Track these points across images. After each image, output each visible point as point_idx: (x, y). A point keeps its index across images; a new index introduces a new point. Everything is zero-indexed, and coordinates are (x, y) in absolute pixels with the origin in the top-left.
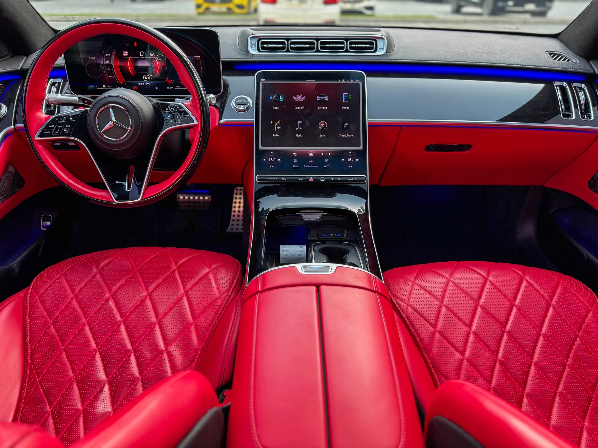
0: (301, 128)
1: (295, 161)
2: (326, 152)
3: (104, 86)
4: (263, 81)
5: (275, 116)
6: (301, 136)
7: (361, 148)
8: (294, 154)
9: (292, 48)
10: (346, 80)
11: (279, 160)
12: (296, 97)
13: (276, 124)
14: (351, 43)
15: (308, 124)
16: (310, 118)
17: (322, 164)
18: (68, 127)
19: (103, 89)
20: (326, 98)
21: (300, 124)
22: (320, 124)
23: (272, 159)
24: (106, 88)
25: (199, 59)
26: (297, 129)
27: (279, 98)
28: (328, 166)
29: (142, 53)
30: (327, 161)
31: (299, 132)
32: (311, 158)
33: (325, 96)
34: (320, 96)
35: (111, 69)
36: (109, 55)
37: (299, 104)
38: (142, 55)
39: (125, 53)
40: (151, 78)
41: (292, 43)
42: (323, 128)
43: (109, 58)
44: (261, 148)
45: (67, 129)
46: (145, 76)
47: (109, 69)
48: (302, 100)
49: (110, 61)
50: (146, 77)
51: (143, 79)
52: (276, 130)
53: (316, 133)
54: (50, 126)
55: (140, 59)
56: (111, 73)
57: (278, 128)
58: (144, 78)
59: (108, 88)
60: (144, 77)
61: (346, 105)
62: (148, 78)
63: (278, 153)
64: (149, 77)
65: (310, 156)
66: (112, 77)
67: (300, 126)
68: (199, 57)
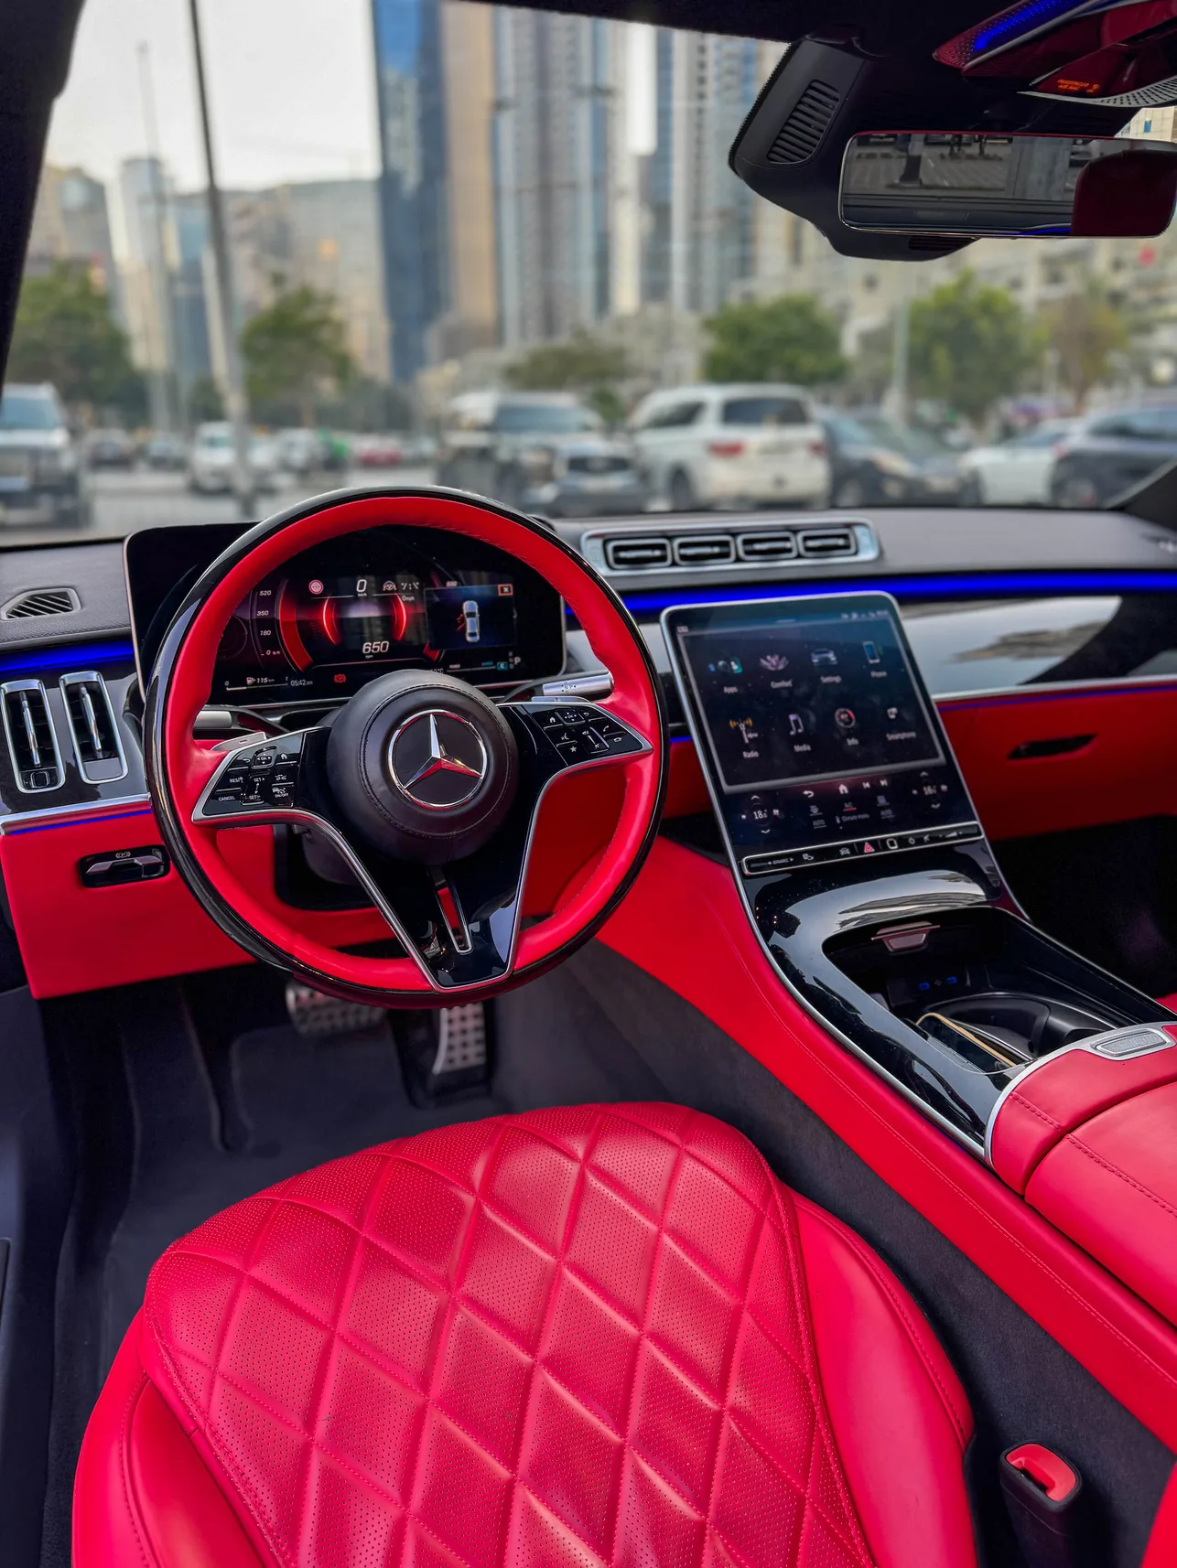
0: (800, 731)
1: (815, 810)
2: (874, 780)
3: (250, 681)
4: (683, 630)
5: (736, 708)
6: (806, 748)
7: (942, 758)
8: (806, 793)
9: (684, 557)
10: (860, 614)
11: (776, 812)
12: (766, 659)
13: (742, 727)
14: (806, 539)
15: (813, 718)
16: (813, 703)
17: (875, 810)
18: (282, 781)
19: (245, 688)
20: (832, 656)
21: (796, 722)
22: (839, 716)
23: (760, 813)
24: (255, 683)
25: (510, 591)
26: (792, 733)
27: (731, 666)
28: (889, 812)
29: (362, 583)
30: (882, 800)
31: (800, 739)
32: (845, 798)
33: (826, 652)
34: (817, 653)
35: (273, 632)
36: (268, 593)
37: (778, 675)
38: (361, 588)
39: (316, 587)
40: (384, 648)
41: (682, 546)
42: (846, 723)
43: (268, 603)
44: (726, 787)
45: (279, 787)
46: (367, 645)
47: (267, 633)
48: (781, 667)
49: (272, 611)
50: (371, 646)
51: (364, 651)
52: (747, 741)
53: (837, 737)
54: (231, 781)
55: (356, 599)
56: (272, 642)
57: (751, 736)
58: (367, 650)
59: (261, 684)
60: (364, 648)
61: (877, 668)
62: (376, 649)
63: (770, 798)
64: (379, 645)
65: (842, 792)
66: (274, 653)
67: (798, 727)
68: (509, 588)
